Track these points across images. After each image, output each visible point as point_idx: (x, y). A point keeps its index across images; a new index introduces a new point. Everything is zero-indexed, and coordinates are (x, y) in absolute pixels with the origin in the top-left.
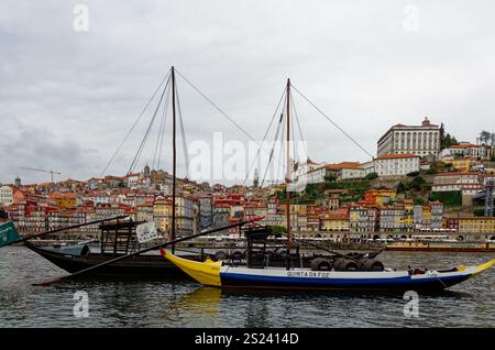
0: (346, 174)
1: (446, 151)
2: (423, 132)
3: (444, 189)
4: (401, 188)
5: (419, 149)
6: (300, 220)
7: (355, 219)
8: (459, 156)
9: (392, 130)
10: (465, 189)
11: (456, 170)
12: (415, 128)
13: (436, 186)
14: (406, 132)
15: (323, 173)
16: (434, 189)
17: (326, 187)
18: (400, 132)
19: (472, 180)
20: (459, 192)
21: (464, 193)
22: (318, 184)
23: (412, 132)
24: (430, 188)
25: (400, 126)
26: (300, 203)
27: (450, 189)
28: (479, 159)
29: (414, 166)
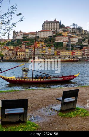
0: (30, 36)
1: (61, 30)
2: (54, 23)
3: (58, 41)
4: (46, 41)
5: (53, 29)
6: (9, 52)
7: (27, 52)
8: (64, 31)
9: (45, 22)
10: (64, 42)
11: (62, 36)
12: (51, 22)
13: (56, 40)
14: (49, 23)
15: (22, 36)
16: (55, 41)
17: (23, 40)
18: (47, 23)
19: (67, 39)
20: (63, 43)
21: (64, 43)
22: (21, 39)
23: (51, 23)
24: (54, 41)
25: (47, 21)
26: (14, 46)
27: (60, 41)
28: (70, 32)
29: (50, 34)
